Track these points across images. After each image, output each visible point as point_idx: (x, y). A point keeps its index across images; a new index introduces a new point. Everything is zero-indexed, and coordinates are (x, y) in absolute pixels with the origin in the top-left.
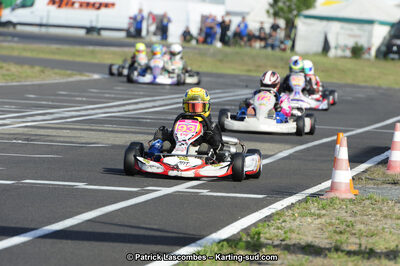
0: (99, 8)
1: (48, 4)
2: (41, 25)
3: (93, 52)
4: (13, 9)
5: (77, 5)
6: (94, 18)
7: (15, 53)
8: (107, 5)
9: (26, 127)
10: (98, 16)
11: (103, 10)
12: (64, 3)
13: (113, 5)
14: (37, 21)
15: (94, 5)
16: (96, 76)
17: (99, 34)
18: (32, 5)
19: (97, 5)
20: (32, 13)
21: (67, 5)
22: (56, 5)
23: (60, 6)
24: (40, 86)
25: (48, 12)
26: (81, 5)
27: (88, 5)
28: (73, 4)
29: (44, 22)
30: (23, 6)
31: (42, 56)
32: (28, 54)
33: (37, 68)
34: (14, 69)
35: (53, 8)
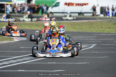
0: (82, 5)
1: (64, 5)
2: (63, 13)
4: (52, 8)
5: (75, 5)
6: (81, 9)
8: (85, 4)
10: (82, 8)
11: (84, 6)
12: (70, 4)
13: (88, 4)
14: (62, 11)
15: (81, 4)
17: (83, 15)
18: (58, 6)
19: (82, 4)
20: (59, 8)
21: (71, 5)
22: (67, 5)
23: (68, 6)
25: (64, 8)
26: (76, 5)
27: (78, 4)
28: (73, 4)
29: (64, 12)
30: (55, 6)
35: (66, 6)
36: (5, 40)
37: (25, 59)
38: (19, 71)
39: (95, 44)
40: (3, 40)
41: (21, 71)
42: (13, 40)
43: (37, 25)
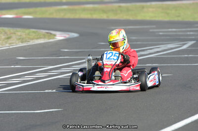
36: (41, 38)
37: (63, 70)
38: (46, 91)
39: (193, 42)
40: (37, 39)
41: (50, 91)
42: (54, 38)
43: (104, 11)
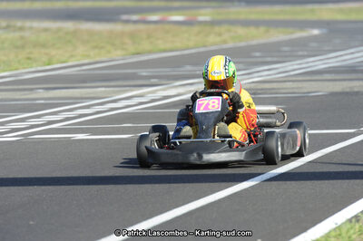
3: (312, 11)
7: (242, 17)
9: (253, 82)
16: (316, 32)
24: (265, 45)
31: (267, 17)
32: (253, 17)
33: (262, 29)
34: (241, 31)
